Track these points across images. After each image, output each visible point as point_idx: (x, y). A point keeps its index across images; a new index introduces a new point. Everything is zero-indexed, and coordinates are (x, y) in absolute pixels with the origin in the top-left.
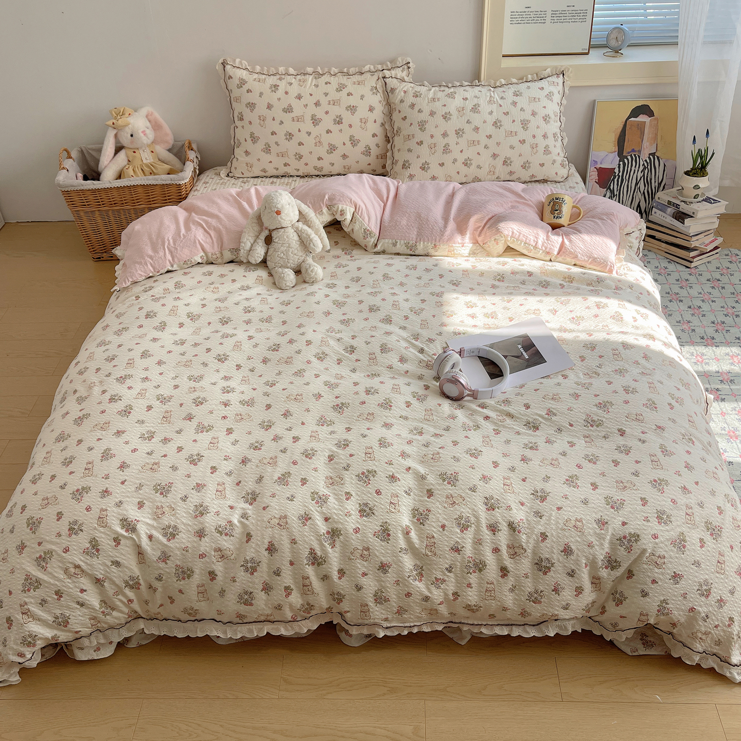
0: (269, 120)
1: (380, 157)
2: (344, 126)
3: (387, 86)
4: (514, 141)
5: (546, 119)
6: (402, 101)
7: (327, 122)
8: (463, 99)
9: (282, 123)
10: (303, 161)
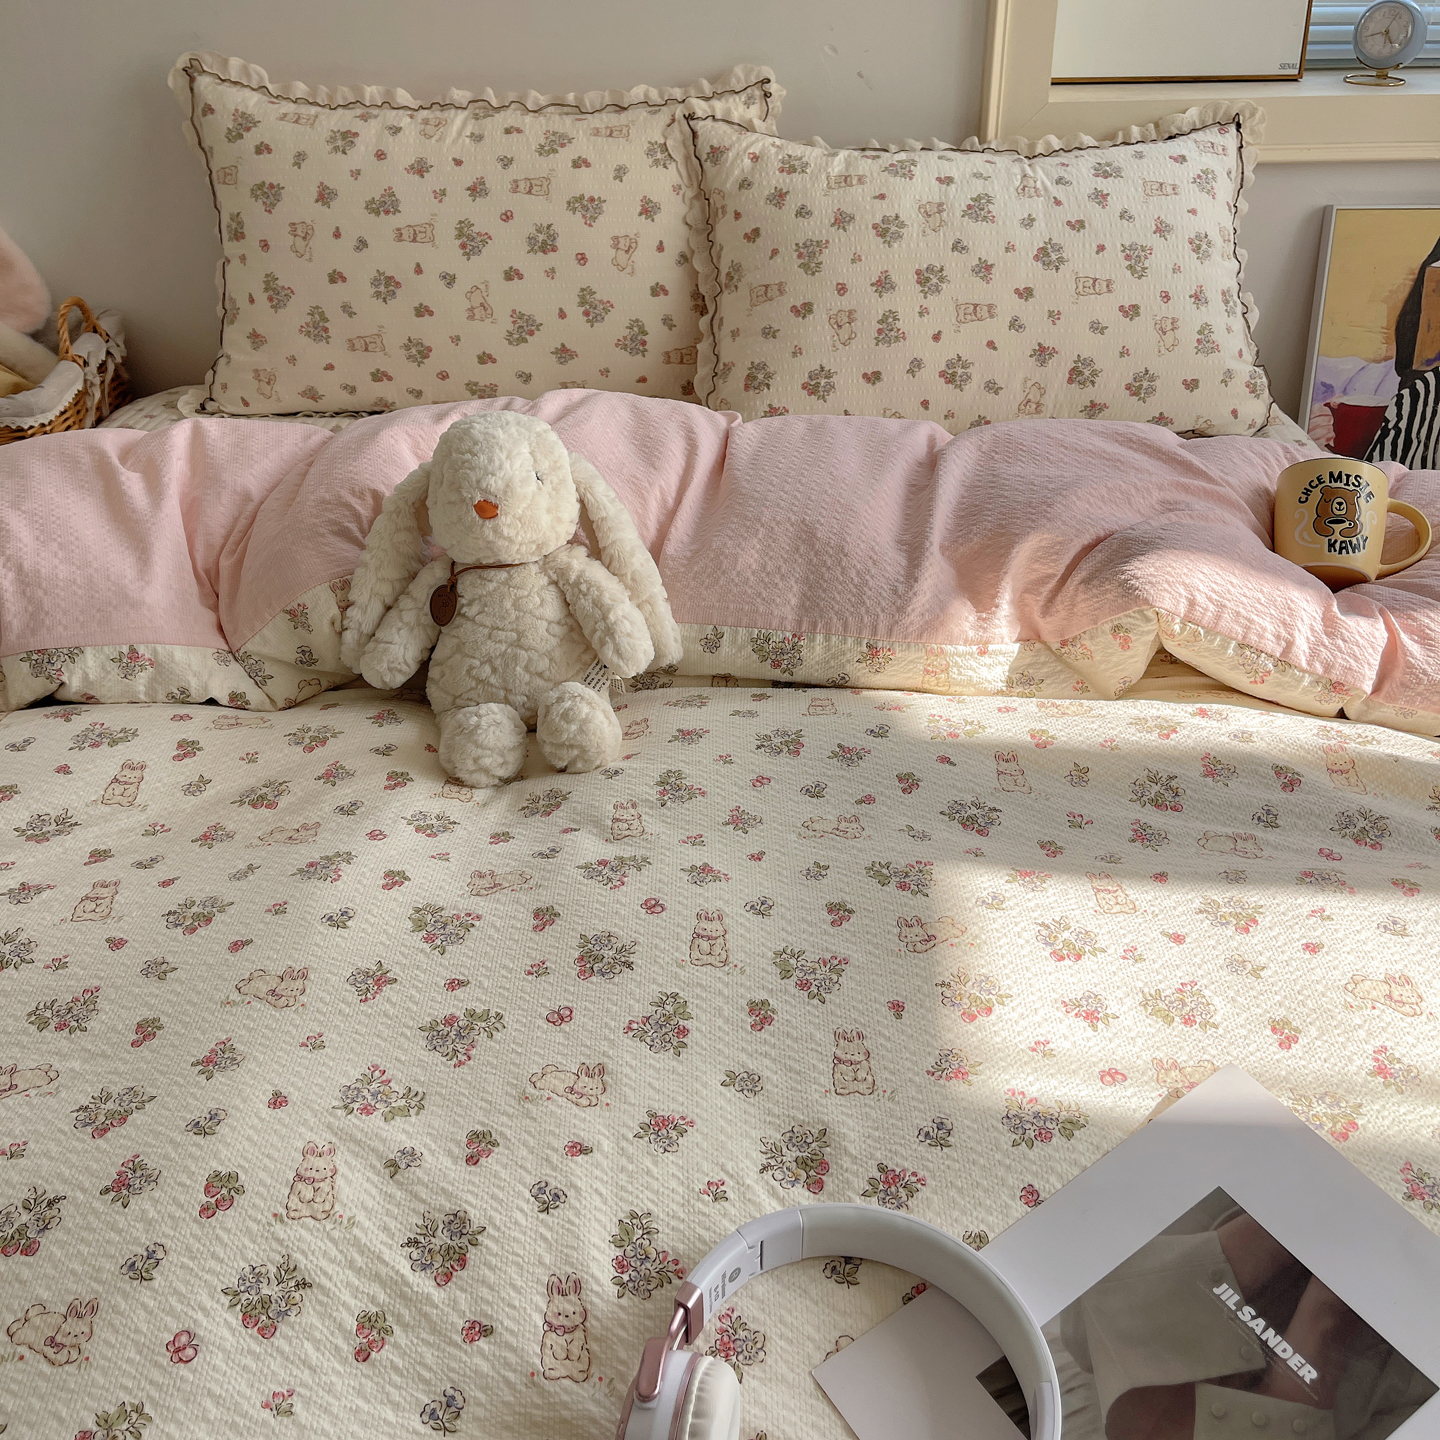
0: (323, 235)
1: (674, 357)
2: (563, 259)
3: (700, 141)
4: (1104, 308)
5: (1199, 245)
6: (745, 184)
7: (508, 246)
8: (939, 179)
9: (362, 244)
10: (433, 364)
